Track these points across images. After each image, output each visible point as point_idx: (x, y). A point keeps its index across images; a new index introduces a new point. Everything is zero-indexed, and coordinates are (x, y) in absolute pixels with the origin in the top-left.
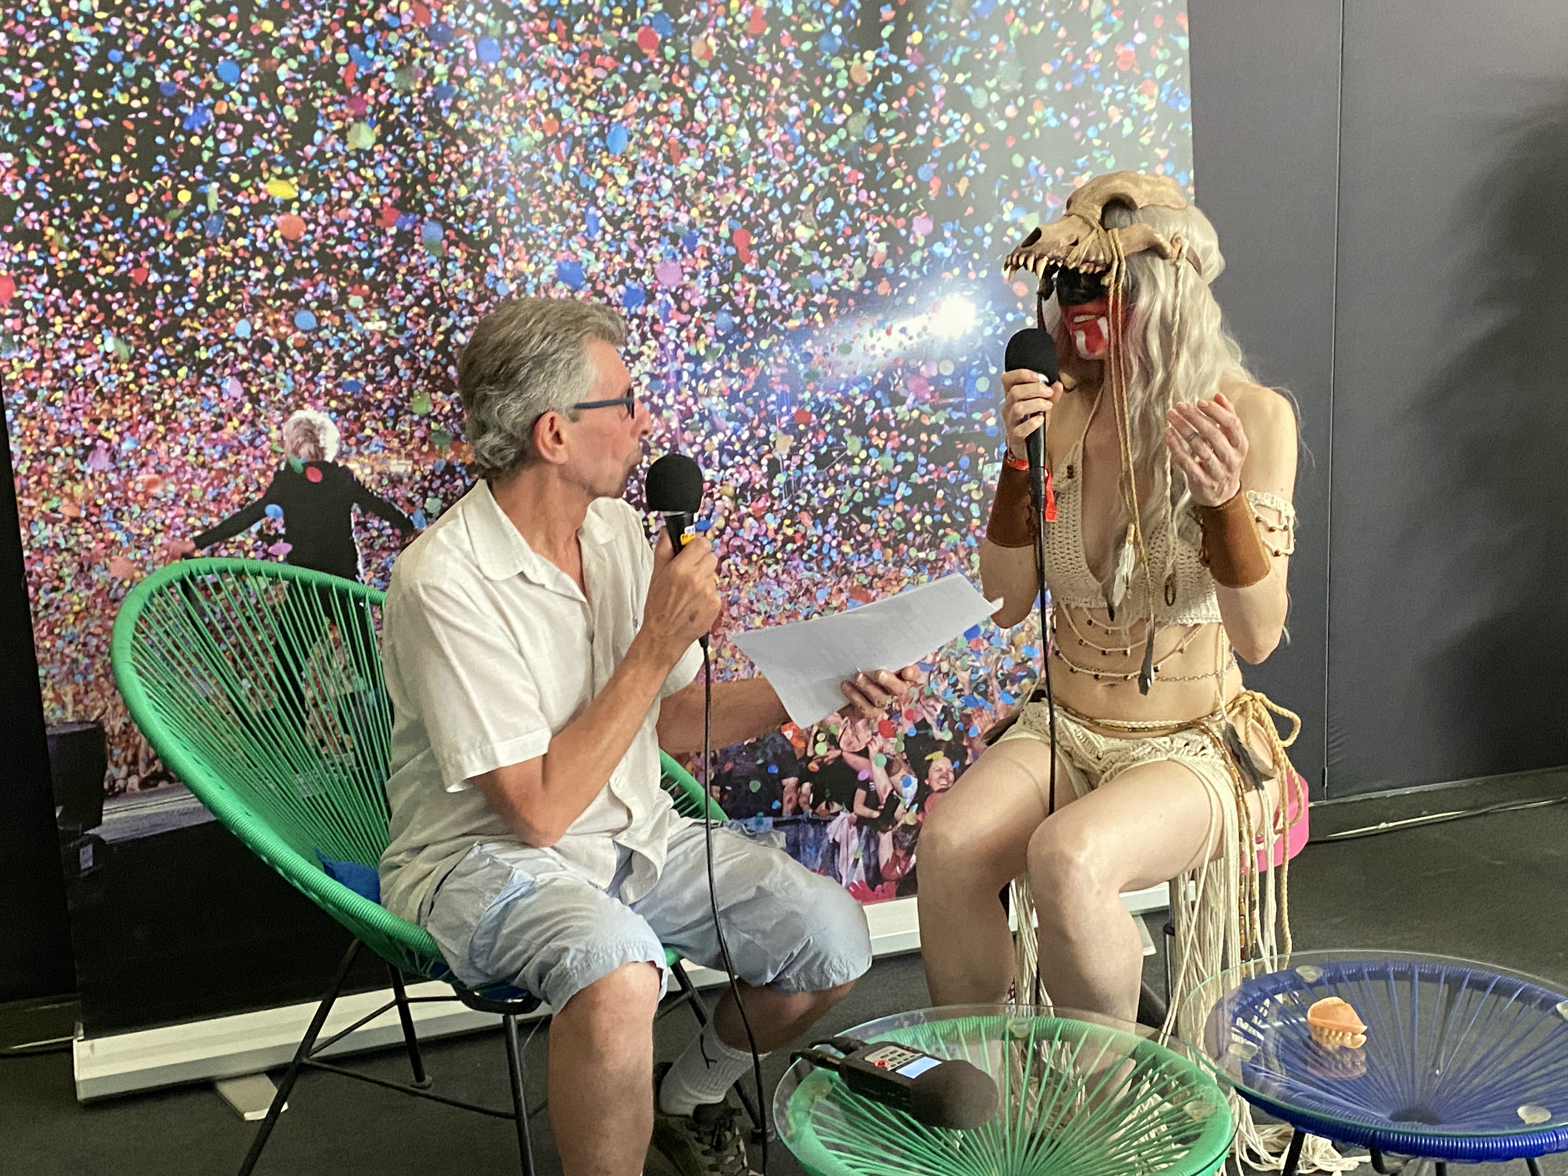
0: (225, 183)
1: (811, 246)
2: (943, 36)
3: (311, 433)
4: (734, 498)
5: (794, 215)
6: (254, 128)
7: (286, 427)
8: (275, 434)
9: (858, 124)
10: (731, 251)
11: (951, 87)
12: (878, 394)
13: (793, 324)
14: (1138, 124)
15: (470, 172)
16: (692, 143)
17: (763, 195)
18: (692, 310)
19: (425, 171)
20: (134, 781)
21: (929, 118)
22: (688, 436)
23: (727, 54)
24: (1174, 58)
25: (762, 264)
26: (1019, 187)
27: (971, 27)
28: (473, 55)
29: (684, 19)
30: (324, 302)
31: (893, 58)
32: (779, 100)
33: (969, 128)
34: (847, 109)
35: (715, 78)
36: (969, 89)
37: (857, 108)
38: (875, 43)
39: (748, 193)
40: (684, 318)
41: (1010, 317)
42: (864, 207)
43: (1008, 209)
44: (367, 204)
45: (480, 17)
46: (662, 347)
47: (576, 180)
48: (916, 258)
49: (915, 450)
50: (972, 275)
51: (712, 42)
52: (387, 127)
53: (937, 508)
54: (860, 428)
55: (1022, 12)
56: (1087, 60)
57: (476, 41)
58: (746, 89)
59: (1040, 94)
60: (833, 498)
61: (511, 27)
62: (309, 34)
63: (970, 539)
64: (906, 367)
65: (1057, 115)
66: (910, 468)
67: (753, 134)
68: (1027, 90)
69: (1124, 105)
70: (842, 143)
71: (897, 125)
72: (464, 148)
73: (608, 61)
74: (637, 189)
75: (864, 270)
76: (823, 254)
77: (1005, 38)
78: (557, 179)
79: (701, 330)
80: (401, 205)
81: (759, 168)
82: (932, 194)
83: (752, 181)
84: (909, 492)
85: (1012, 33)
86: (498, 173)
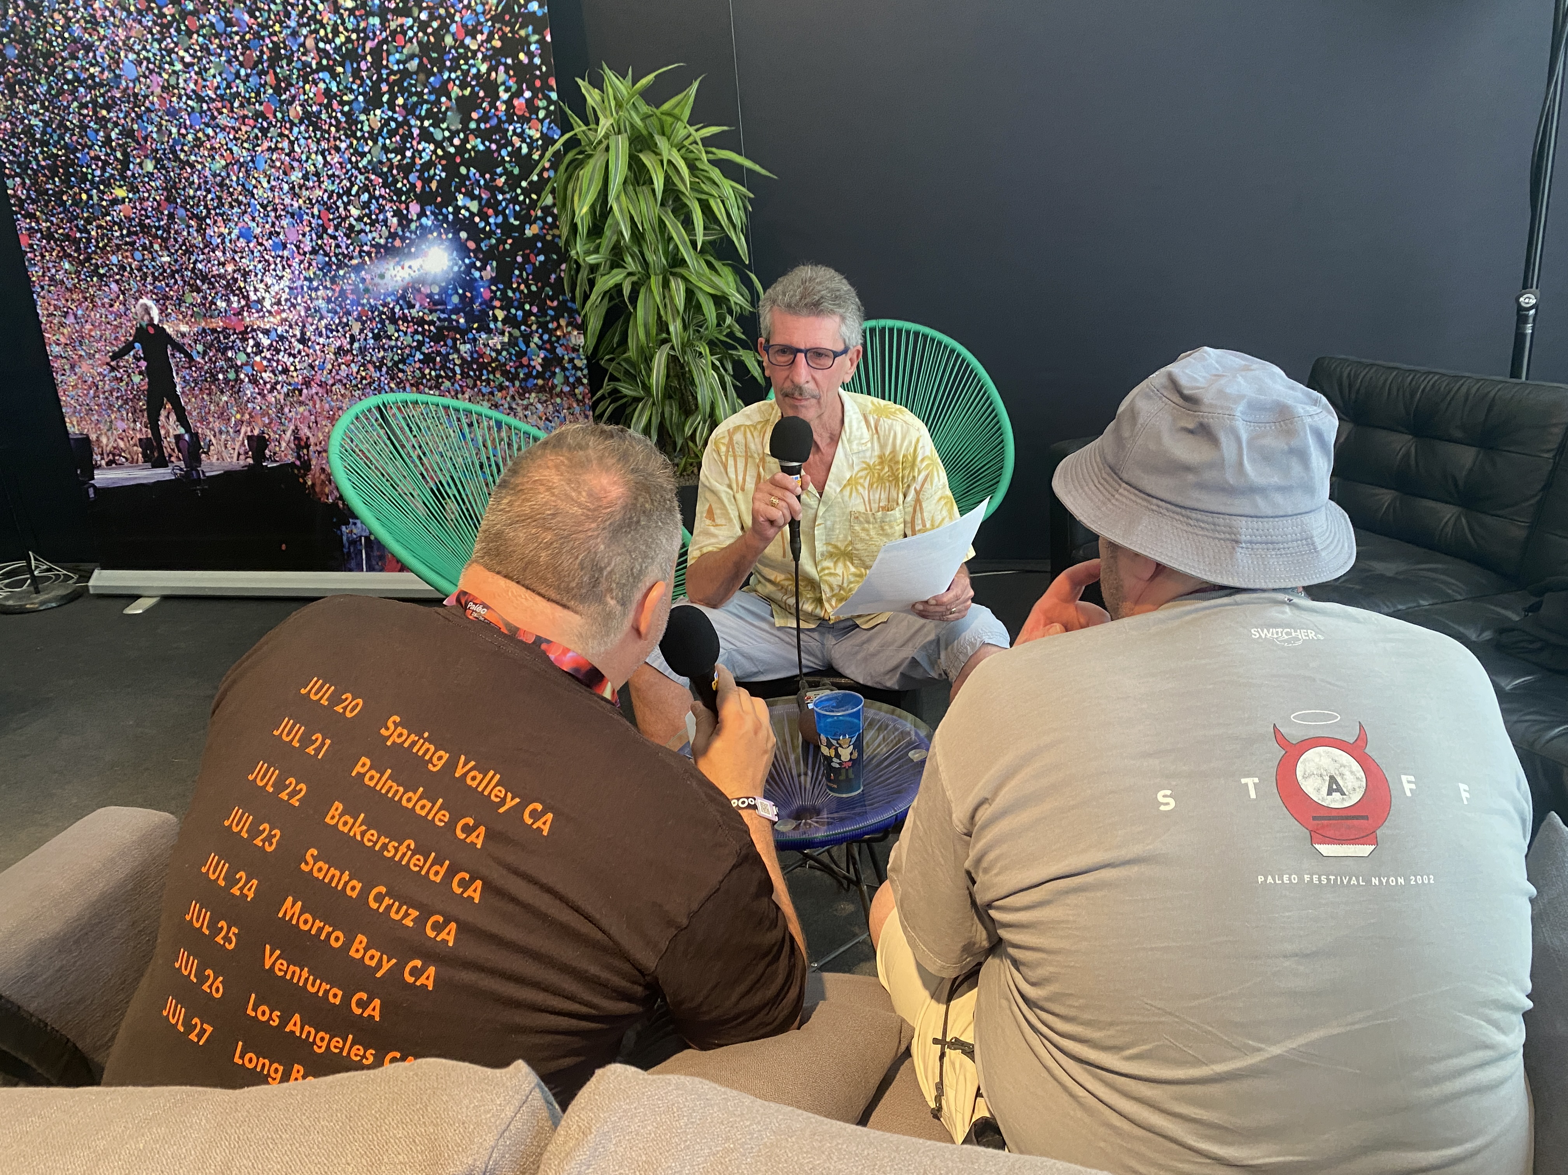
0: (99, 191)
1: (359, 219)
2: (415, 99)
3: (147, 310)
4: (335, 354)
5: (349, 202)
6: (106, 163)
7: (138, 307)
8: (133, 310)
9: (377, 151)
10: (320, 222)
11: (421, 128)
12: (401, 302)
13: (355, 262)
15: (193, 182)
16: (295, 164)
17: (333, 191)
18: (305, 254)
19: (175, 182)
20: (103, 463)
21: (412, 147)
22: (310, 319)
23: (307, 115)
24: (549, 105)
25: (336, 230)
26: (465, 186)
27: (430, 93)
28: (188, 122)
29: (284, 97)
30: (144, 247)
31: (390, 113)
32: (335, 139)
33: (434, 152)
34: (370, 143)
35: (303, 128)
36: (431, 129)
37: (375, 142)
38: (380, 105)
39: (326, 191)
40: (302, 258)
41: (467, 261)
42: (383, 197)
43: (461, 200)
44: (155, 199)
45: (190, 102)
46: (293, 273)
47: (243, 185)
48: (413, 226)
49: (423, 334)
50: (444, 236)
51: (299, 108)
52: (158, 161)
53: (437, 367)
54: (394, 320)
55: (457, 82)
56: (496, 109)
57: (189, 114)
58: (318, 134)
59: (472, 131)
60: (383, 358)
61: (205, 107)
62: (121, 115)
63: (456, 385)
64: (413, 287)
65: (483, 143)
66: (421, 344)
67: (324, 158)
68: (465, 129)
70: (370, 162)
71: (396, 151)
72: (189, 170)
73: (251, 122)
74: (272, 189)
75: (387, 233)
76: (366, 224)
77: (449, 98)
78: (234, 184)
79: (310, 264)
80: (167, 199)
81: (329, 177)
82: (418, 190)
83: (326, 184)
84: (422, 357)
85: (453, 95)
86: (206, 182)
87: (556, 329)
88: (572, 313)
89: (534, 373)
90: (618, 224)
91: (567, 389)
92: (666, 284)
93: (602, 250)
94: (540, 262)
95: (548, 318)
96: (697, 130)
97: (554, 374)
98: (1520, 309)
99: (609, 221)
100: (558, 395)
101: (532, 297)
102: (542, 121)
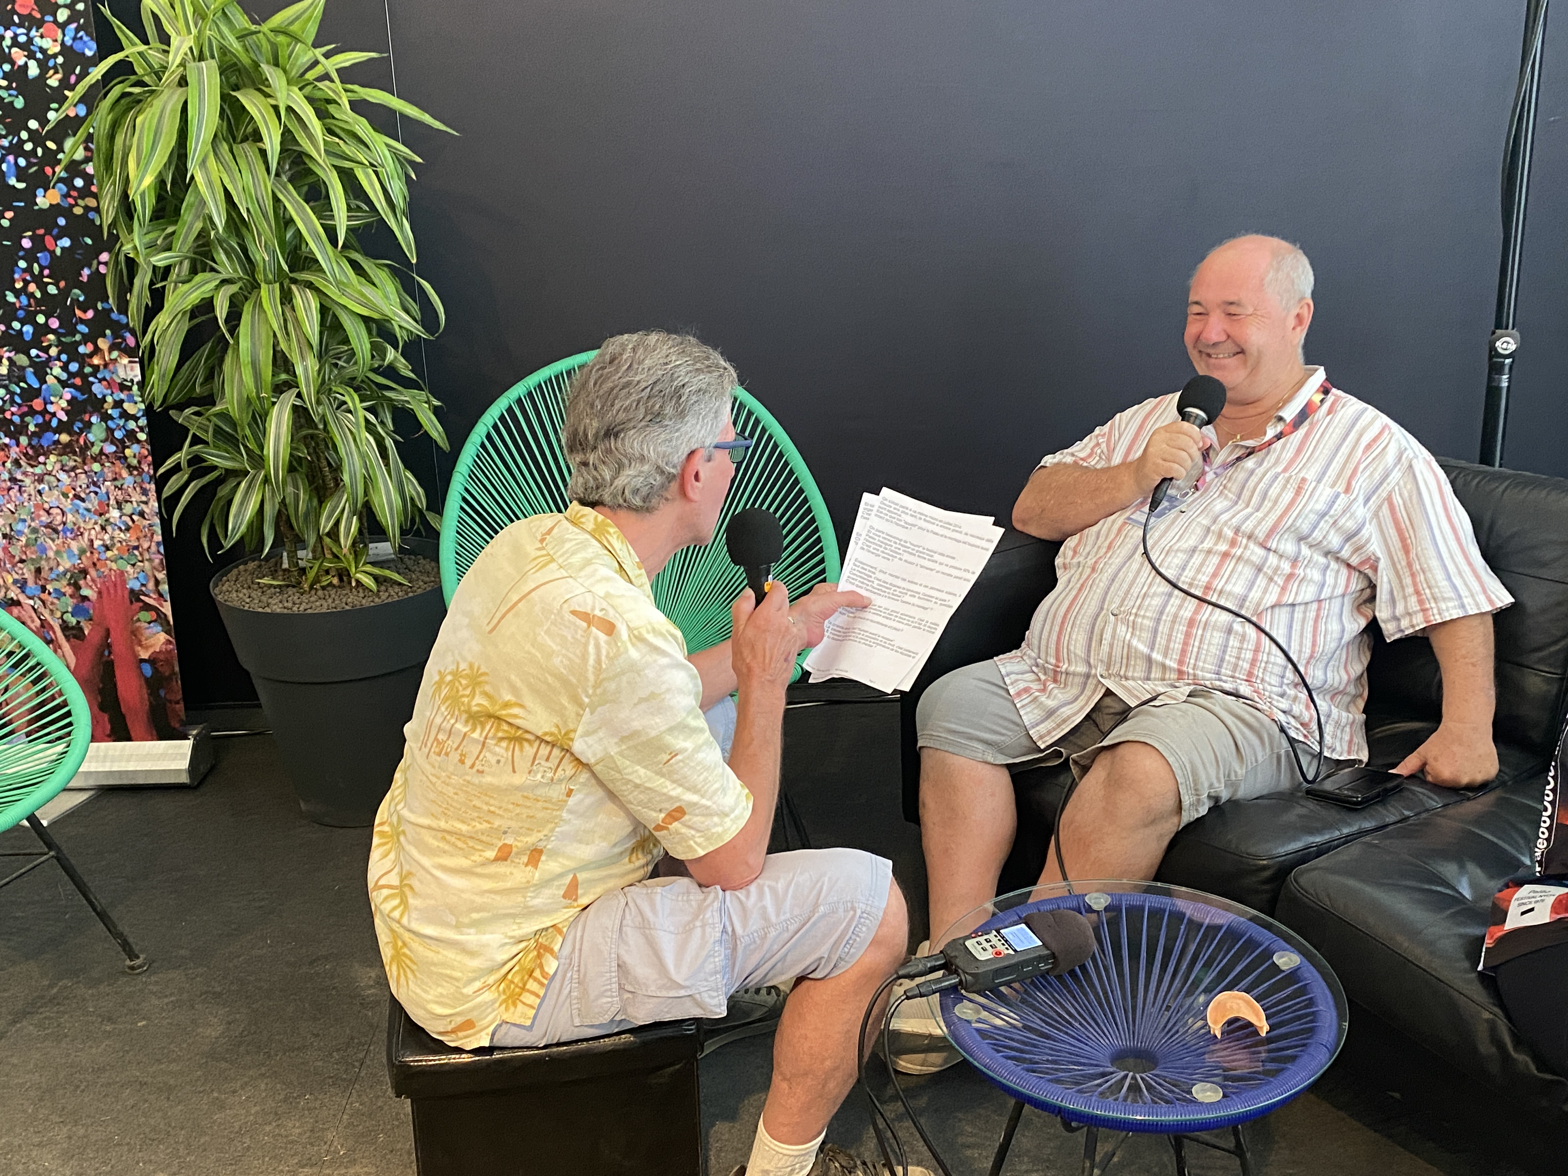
14: (43, 66)
69: (27, 47)
87: (91, 355)
88: (118, 329)
89: (54, 423)
90: (203, 203)
91: (110, 449)
92: (287, 298)
93: (177, 245)
94: (63, 249)
95: (78, 337)
97: (89, 425)
100: (95, 459)
101: (49, 305)
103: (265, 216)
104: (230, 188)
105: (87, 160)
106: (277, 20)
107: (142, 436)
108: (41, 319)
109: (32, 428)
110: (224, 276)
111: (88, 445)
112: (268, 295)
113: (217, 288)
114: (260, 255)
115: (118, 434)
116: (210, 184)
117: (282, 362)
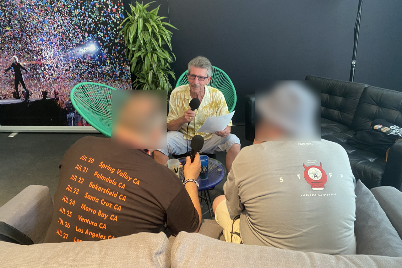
0: (2, 28)
1: (72, 37)
2: (87, 7)
3: (15, 59)
4: (65, 71)
5: (69, 33)
6: (4, 21)
7: (12, 58)
8: (11, 59)
9: (77, 20)
10: (62, 37)
11: (89, 15)
12: (83, 58)
13: (71, 48)
14: (117, 20)
15: (28, 26)
16: (55, 23)
17: (65, 30)
18: (58, 45)
19: (23, 26)
21: (86, 19)
22: (59, 62)
23: (59, 10)
24: (121, 10)
25: (66, 39)
26: (100, 29)
27: (91, 6)
28: (27, 11)
29: (52, 6)
30: (14, 43)
31: (80, 11)
32: (66, 16)
33: (92, 21)
34: (75, 18)
35: (57, 14)
36: (91, 15)
37: (76, 18)
38: (78, 8)
39: (63, 29)
40: (57, 46)
41: (100, 48)
42: (78, 32)
43: (99, 33)
44: (17, 30)
45: (27, 6)
46: (54, 50)
47: (41, 28)
48: (86, 39)
49: (89, 66)
50: (94, 42)
51: (56, 9)
52: (18, 21)
53: (92, 74)
54: (81, 62)
55: (98, 3)
56: (108, 10)
57: (27, 9)
58: (61, 15)
59: (102, 16)
60: (78, 72)
61: (31, 7)
62: (9, 9)
63: (97, 79)
64: (86, 54)
65: (105, 19)
66: (88, 69)
67: (63, 21)
68: (100, 15)
69: (114, 17)
70: (75, 23)
71: (82, 20)
72: (27, 23)
73: (44, 12)
74: (49, 29)
75: (79, 41)
76: (74, 38)
77: (96, 7)
78: (39, 27)
79: (59, 48)
80: (21, 31)
81: (64, 26)
82: (88, 30)
83: (63, 28)
84: (88, 72)
86: (31, 27)
87: (123, 65)
88: (127, 61)
89: (117, 76)
90: (140, 40)
91: (125, 80)
92: (152, 55)
93: (136, 47)
94: (119, 49)
95: (121, 63)
96: (159, 17)
97: (122, 77)
98: (352, 65)
99: (138, 40)
100: (123, 82)
101: (117, 58)
102: (120, 14)
103: (149, 42)
104: (144, 38)
105: (123, 35)
106: (152, 12)
107: (130, 78)
108: (116, 60)
109: (114, 77)
110: (143, 52)
111: (122, 80)
112: (149, 55)
113: (142, 54)
114: (148, 49)
115: (127, 78)
116: (141, 37)
117: (151, 66)
